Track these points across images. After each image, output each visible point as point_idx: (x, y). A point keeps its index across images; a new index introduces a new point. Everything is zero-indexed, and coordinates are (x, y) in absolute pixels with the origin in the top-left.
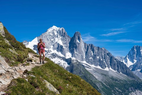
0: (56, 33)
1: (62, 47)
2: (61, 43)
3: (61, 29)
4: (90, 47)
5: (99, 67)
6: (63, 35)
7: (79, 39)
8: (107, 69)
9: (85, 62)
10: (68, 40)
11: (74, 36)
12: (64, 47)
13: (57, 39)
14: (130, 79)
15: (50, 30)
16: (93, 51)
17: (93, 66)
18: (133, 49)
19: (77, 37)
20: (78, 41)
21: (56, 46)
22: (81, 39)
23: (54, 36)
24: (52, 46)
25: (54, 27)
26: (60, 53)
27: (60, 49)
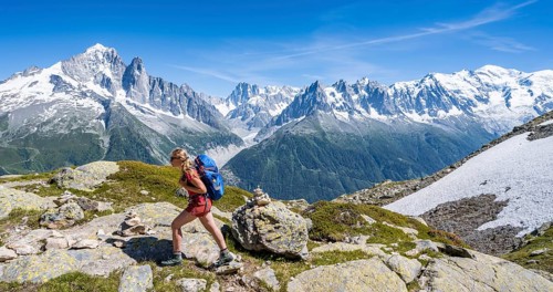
0: (101, 57)
1: (109, 80)
2: (109, 73)
3: (110, 50)
4: (157, 83)
5: (170, 114)
6: (113, 60)
7: (139, 68)
8: (181, 116)
9: (147, 105)
10: (122, 71)
11: (132, 64)
12: (113, 81)
13: (101, 67)
14: (214, 130)
15: (89, 51)
16: (162, 88)
17: (161, 111)
18: (238, 88)
19: (136, 65)
20: (137, 72)
21: (100, 78)
22: (143, 69)
23: (97, 61)
24: (92, 78)
25: (99, 46)
26: (105, 90)
27: (106, 83)
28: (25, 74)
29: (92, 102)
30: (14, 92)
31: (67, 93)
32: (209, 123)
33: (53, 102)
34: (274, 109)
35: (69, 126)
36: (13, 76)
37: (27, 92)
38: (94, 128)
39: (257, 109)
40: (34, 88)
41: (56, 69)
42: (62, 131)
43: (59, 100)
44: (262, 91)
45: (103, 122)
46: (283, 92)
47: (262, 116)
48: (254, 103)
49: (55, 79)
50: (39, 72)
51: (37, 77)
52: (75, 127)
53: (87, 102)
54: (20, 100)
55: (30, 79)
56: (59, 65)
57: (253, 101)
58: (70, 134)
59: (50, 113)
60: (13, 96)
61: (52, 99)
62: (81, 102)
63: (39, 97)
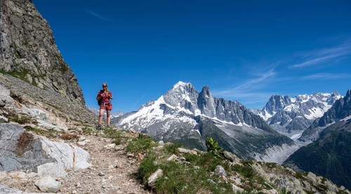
0: (183, 89)
1: (189, 103)
2: (189, 99)
3: (188, 84)
4: (220, 102)
5: (231, 123)
6: (190, 90)
7: (208, 93)
8: (240, 124)
9: (215, 118)
10: (196, 96)
11: (203, 91)
12: (192, 104)
13: (184, 96)
14: (267, 133)
15: (176, 86)
16: (224, 105)
17: (225, 122)
18: (271, 100)
19: (205, 92)
20: (207, 96)
21: (184, 103)
22: (211, 94)
23: (181, 93)
24: (179, 104)
25: (181, 83)
26: (188, 110)
27: (188, 105)
28: (147, 105)
29: (188, 118)
30: (145, 116)
31: (172, 114)
32: (262, 128)
33: (166, 121)
34: (309, 113)
35: (180, 135)
36: (141, 107)
37: (150, 116)
38: (193, 135)
39: (293, 115)
40: (153, 113)
41: (161, 100)
42: (177, 138)
43: (169, 119)
44: (293, 100)
45: (198, 131)
46: (313, 99)
47: (299, 119)
48: (289, 110)
49: (163, 106)
50: (154, 103)
51: (153, 106)
52: (183, 135)
53: (184, 119)
54: (149, 121)
55: (150, 108)
56: (162, 98)
57: (288, 109)
58: (182, 139)
59: (166, 127)
60: (145, 119)
61: (164, 119)
62: (181, 119)
63: (157, 118)
